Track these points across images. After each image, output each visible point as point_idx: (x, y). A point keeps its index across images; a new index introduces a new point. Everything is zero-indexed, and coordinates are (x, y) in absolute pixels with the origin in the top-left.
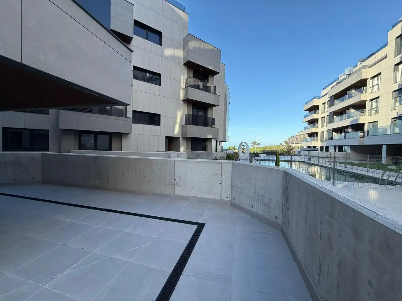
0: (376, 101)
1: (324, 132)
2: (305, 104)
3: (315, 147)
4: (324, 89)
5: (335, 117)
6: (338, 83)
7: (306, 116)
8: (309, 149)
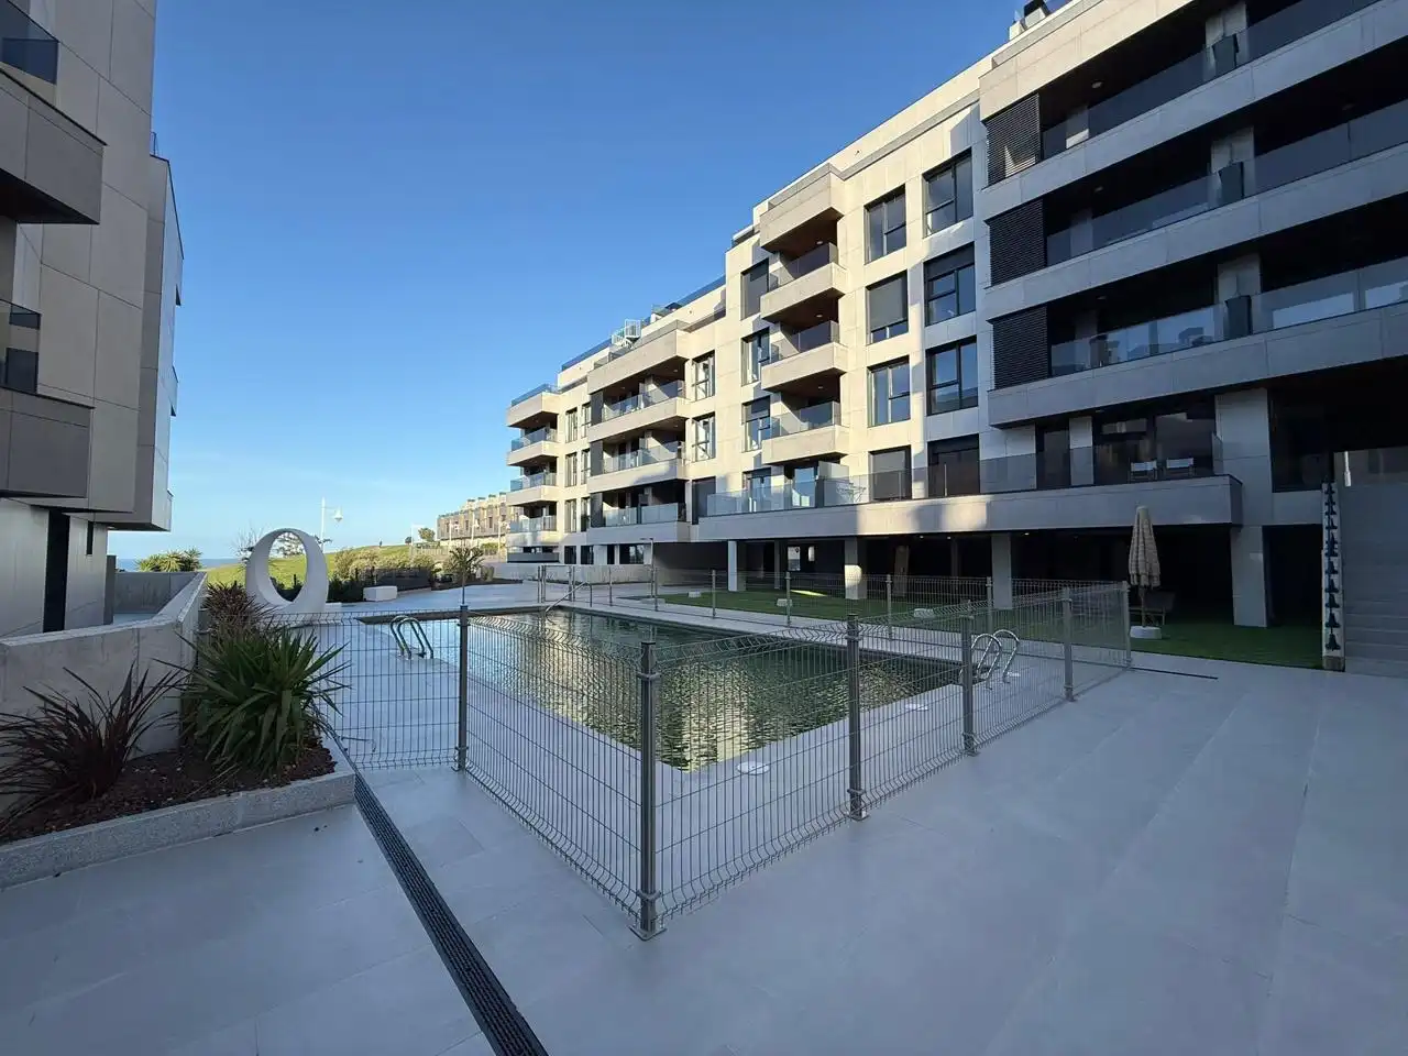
0: (705, 423)
1: (575, 500)
2: (514, 403)
3: (547, 549)
4: (564, 368)
5: (606, 456)
6: (614, 356)
7: (516, 446)
8: (528, 556)
